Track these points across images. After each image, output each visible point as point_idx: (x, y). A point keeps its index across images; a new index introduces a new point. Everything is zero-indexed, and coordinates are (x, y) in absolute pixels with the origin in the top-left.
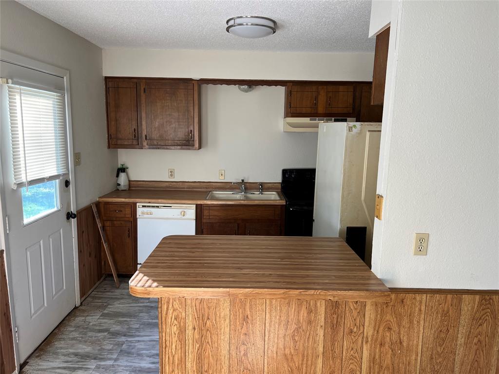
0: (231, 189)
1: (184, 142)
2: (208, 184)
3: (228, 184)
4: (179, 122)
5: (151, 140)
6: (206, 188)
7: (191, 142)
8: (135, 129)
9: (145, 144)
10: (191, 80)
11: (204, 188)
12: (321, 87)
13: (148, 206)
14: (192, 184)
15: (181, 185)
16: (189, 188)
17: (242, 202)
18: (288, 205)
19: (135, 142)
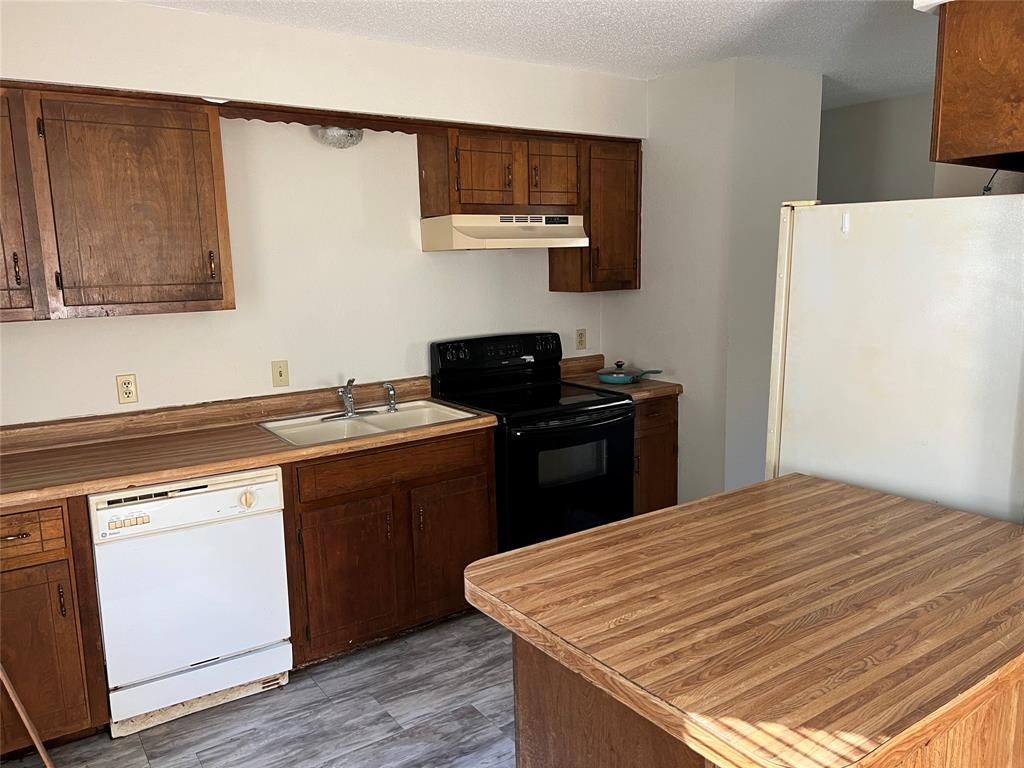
0: (310, 410)
1: (191, 288)
2: (247, 404)
3: (303, 396)
4: (169, 229)
5: (80, 288)
6: (242, 417)
7: (212, 287)
8: (15, 254)
9: (55, 301)
10: (199, 102)
11: (235, 418)
12: (517, 143)
13: (126, 500)
14: (201, 411)
15: (164, 419)
16: (193, 425)
17: (401, 436)
18: (507, 424)
19: (19, 299)
